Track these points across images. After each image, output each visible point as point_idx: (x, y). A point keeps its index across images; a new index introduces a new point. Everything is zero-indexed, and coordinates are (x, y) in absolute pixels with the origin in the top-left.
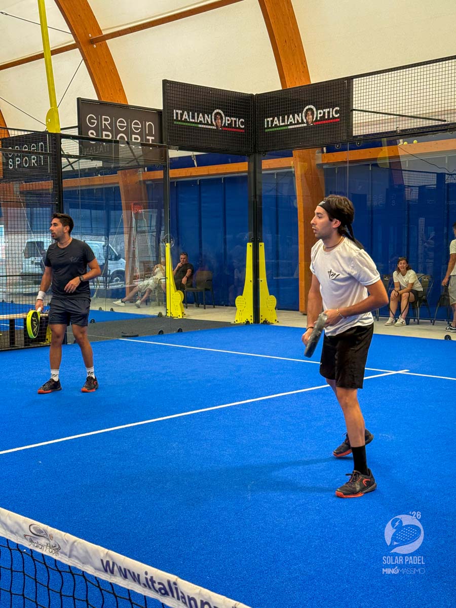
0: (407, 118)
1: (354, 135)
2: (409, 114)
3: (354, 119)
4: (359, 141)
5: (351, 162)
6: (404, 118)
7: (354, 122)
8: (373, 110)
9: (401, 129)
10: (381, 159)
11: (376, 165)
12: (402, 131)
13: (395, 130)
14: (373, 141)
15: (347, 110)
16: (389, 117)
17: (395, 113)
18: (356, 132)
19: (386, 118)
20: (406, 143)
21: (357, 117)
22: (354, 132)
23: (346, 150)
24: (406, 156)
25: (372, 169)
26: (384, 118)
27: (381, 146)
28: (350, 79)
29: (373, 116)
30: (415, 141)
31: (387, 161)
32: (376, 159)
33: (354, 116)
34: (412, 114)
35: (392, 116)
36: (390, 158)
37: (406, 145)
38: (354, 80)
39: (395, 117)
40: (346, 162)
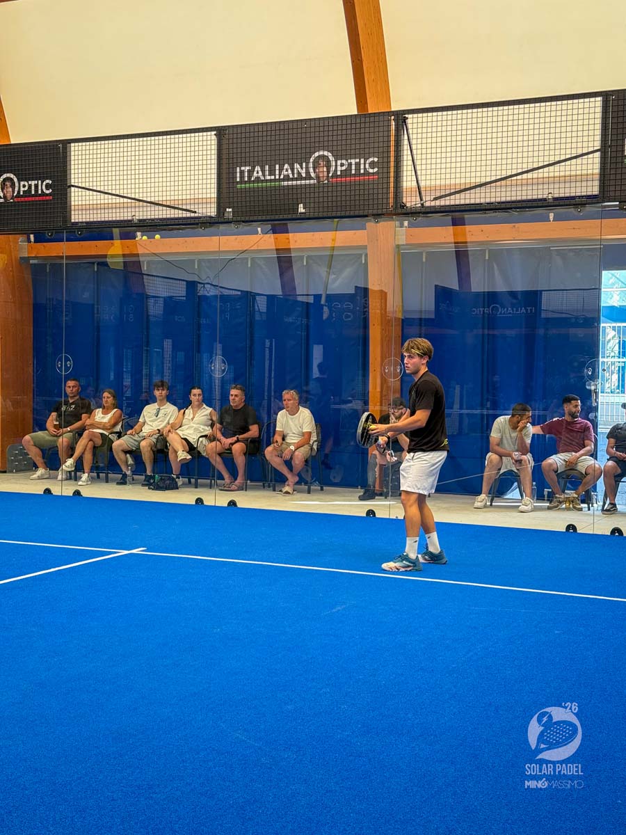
0: (145, 204)
1: (73, 221)
2: (149, 200)
3: (73, 199)
4: (79, 229)
5: (68, 257)
6: (141, 203)
7: (73, 203)
8: (98, 189)
9: (137, 218)
10: (113, 256)
11: (105, 264)
12: (140, 220)
13: (130, 218)
14: (99, 231)
15: (62, 186)
16: (122, 200)
17: (129, 196)
18: (76, 217)
19: (118, 201)
20: (145, 238)
21: (76, 198)
22: (73, 217)
23: (63, 241)
24: (147, 255)
25: (97, 268)
26: (114, 201)
27: (113, 239)
28: (66, 143)
29: (99, 197)
30: (157, 236)
31: (121, 260)
32: (105, 256)
33: (73, 194)
34: (153, 200)
35: (125, 200)
36: (124, 256)
37: (144, 240)
38: (73, 145)
39: (129, 201)
40: (62, 257)
